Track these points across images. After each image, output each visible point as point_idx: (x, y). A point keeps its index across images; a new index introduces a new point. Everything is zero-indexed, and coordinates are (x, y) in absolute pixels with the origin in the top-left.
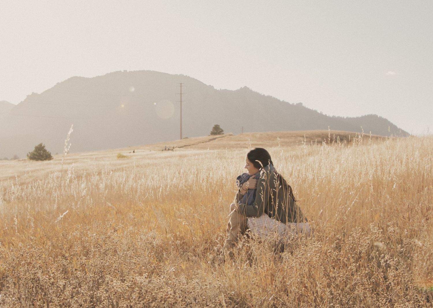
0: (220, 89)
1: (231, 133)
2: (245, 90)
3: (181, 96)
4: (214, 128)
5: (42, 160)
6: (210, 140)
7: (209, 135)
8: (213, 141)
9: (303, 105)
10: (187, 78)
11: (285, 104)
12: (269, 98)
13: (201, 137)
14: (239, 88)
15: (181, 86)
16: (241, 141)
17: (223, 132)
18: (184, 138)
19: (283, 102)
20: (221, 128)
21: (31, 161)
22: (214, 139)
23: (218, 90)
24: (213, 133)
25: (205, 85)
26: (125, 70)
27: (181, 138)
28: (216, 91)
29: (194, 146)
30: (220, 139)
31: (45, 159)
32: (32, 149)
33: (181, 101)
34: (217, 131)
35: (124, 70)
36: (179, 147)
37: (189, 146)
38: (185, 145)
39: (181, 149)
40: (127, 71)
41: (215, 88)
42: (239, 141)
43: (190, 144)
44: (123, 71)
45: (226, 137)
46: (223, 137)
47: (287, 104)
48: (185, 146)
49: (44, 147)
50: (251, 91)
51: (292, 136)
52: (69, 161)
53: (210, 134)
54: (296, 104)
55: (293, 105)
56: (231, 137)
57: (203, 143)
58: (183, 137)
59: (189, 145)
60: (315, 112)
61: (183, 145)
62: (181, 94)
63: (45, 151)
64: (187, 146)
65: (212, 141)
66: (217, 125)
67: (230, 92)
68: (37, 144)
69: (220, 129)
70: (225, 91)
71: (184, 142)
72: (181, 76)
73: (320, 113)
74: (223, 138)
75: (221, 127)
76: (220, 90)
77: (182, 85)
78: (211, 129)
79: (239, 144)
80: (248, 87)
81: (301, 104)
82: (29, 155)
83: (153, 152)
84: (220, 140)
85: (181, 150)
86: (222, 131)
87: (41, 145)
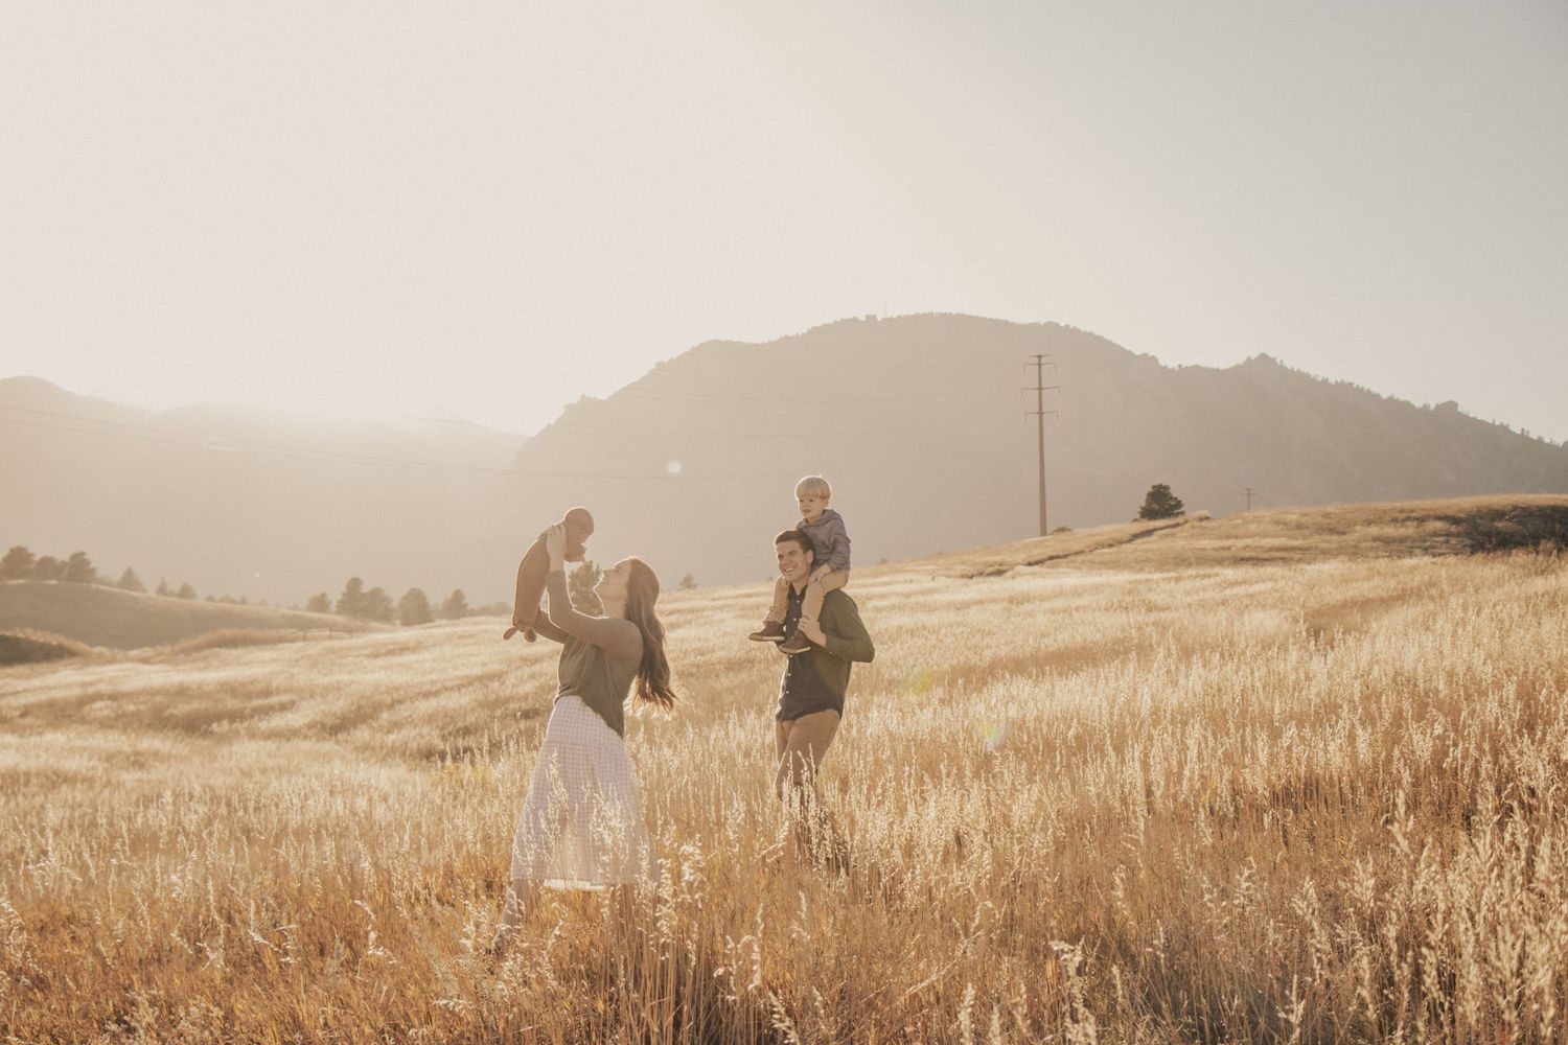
0: (1180, 366)
1: (1205, 513)
3: (1040, 395)
4: (1150, 495)
6: (1135, 536)
7: (1136, 520)
8: (1146, 539)
9: (1460, 409)
11: (1399, 410)
13: (1106, 528)
14: (1241, 361)
15: (1040, 365)
16: (1236, 537)
17: (1182, 509)
18: (1053, 533)
19: (1391, 401)
20: (1174, 496)
22: (1149, 533)
23: (1173, 369)
24: (1148, 513)
25: (1130, 353)
26: (870, 313)
27: (1044, 532)
28: (1165, 372)
29: (1079, 558)
30: (1167, 531)
33: (1041, 414)
34: (1161, 505)
35: (867, 317)
36: (1032, 560)
37: (1065, 560)
38: (1054, 554)
39: (1035, 568)
40: (875, 317)
41: (1162, 363)
42: (1228, 537)
43: (1067, 553)
44: (863, 319)
45: (1187, 525)
46: (1177, 525)
48: (1051, 558)
50: (1282, 368)
51: (1408, 519)
53: (1138, 516)
54: (1437, 406)
55: (1424, 410)
56: (1203, 523)
57: (1111, 546)
58: (1050, 528)
59: (1065, 556)
60: (1504, 429)
61: (1045, 556)
62: (1040, 389)
64: (1058, 557)
65: (1138, 541)
66: (1161, 486)
69: (1171, 498)
70: (1194, 371)
71: (1053, 545)
73: (1519, 432)
74: (1179, 529)
75: (1175, 492)
76: (1177, 368)
77: (1043, 360)
78: (1141, 500)
79: (1229, 548)
80: (1272, 356)
81: (1453, 405)
83: (942, 581)
84: (1167, 536)
85: (1034, 574)
86: (1179, 504)
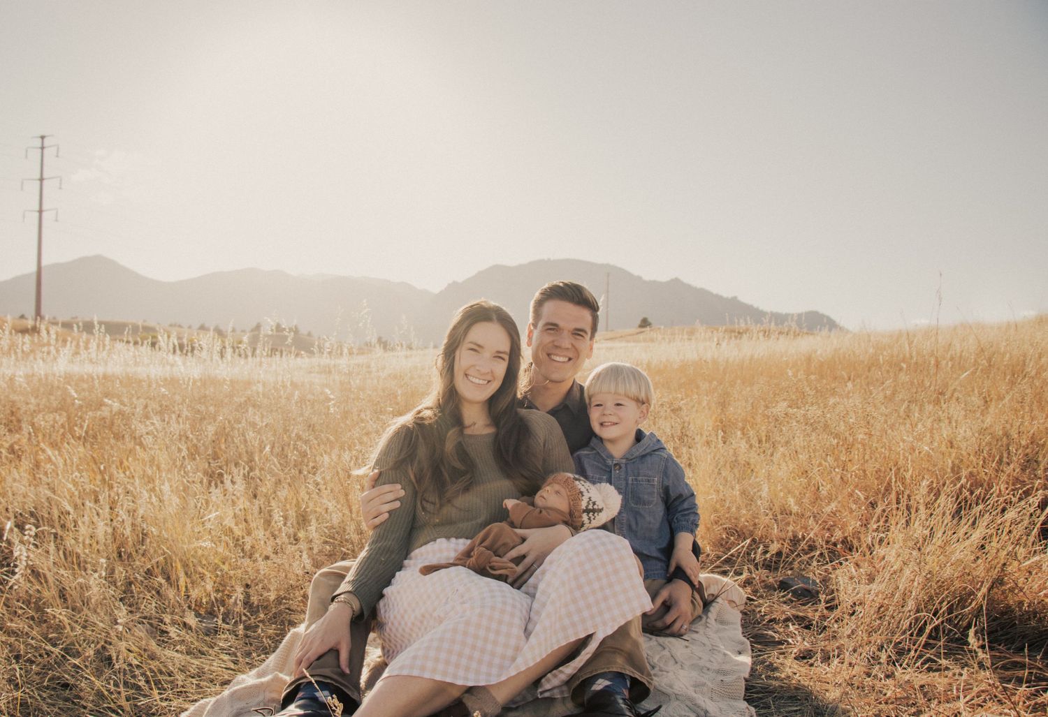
0: (650, 280)
2: (676, 281)
4: (642, 320)
6: (638, 333)
8: (641, 334)
9: (738, 299)
10: (614, 267)
11: (719, 298)
13: (628, 330)
14: (670, 280)
17: (651, 325)
22: (642, 332)
24: (641, 326)
27: (607, 331)
28: (645, 282)
29: (620, 339)
30: (647, 332)
34: (645, 323)
45: (653, 330)
50: (683, 282)
53: (637, 327)
54: (731, 297)
57: (630, 336)
60: (752, 306)
61: (610, 338)
65: (639, 335)
66: (645, 317)
67: (661, 283)
69: (648, 322)
70: (655, 282)
72: (608, 266)
74: (651, 331)
75: (649, 320)
78: (639, 322)
86: (650, 323)
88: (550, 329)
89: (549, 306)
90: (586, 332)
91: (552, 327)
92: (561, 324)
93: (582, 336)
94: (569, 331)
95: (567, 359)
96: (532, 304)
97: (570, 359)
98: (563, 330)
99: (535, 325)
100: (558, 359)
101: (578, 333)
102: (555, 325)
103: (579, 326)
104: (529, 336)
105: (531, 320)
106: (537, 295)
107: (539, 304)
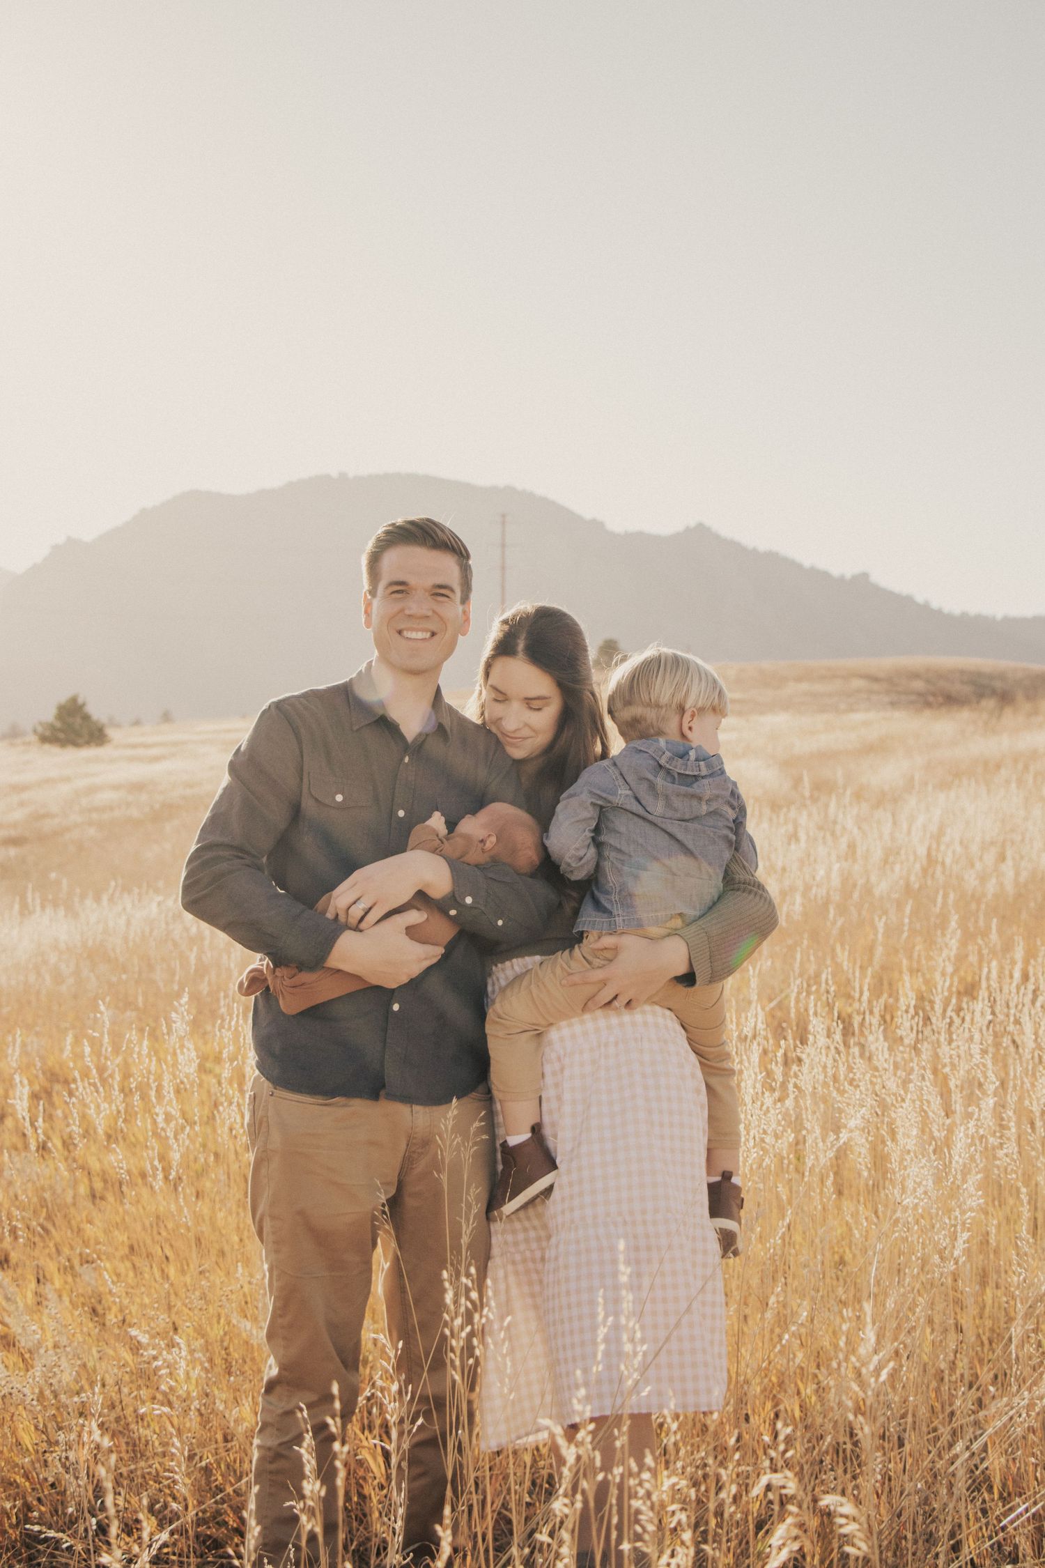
2: (700, 533)
3: (503, 553)
5: (76, 744)
9: (872, 579)
11: (819, 577)
12: (772, 558)
15: (504, 523)
19: (812, 570)
21: (47, 746)
31: (88, 743)
32: (49, 714)
33: (503, 568)
47: (826, 575)
49: (84, 705)
50: (717, 536)
51: (836, 675)
52: (155, 751)
54: (852, 576)
55: (842, 579)
60: (909, 600)
62: (503, 546)
63: (86, 718)
68: (63, 698)
72: (510, 491)
77: (507, 519)
81: (865, 576)
82: (40, 729)
87: (74, 700)
88: (397, 592)
89: (391, 558)
90: (452, 590)
91: (400, 588)
92: (412, 581)
93: (448, 597)
94: (426, 590)
95: (428, 635)
96: (364, 561)
97: (433, 634)
98: (416, 590)
99: (373, 592)
100: (414, 635)
101: (440, 591)
102: (402, 583)
103: (440, 581)
104: (366, 612)
105: (366, 585)
106: (370, 546)
107: (375, 559)
